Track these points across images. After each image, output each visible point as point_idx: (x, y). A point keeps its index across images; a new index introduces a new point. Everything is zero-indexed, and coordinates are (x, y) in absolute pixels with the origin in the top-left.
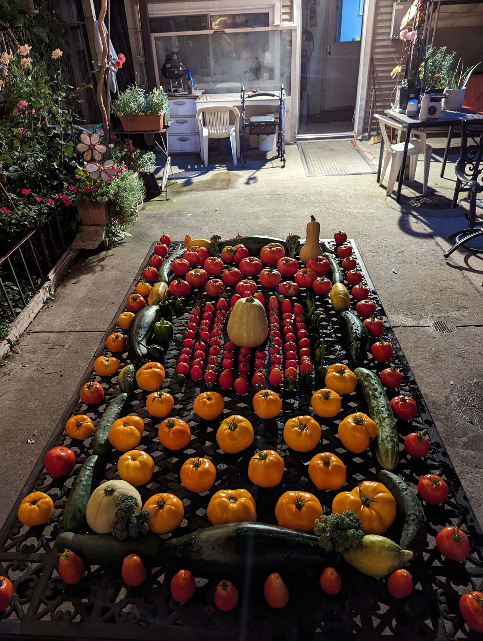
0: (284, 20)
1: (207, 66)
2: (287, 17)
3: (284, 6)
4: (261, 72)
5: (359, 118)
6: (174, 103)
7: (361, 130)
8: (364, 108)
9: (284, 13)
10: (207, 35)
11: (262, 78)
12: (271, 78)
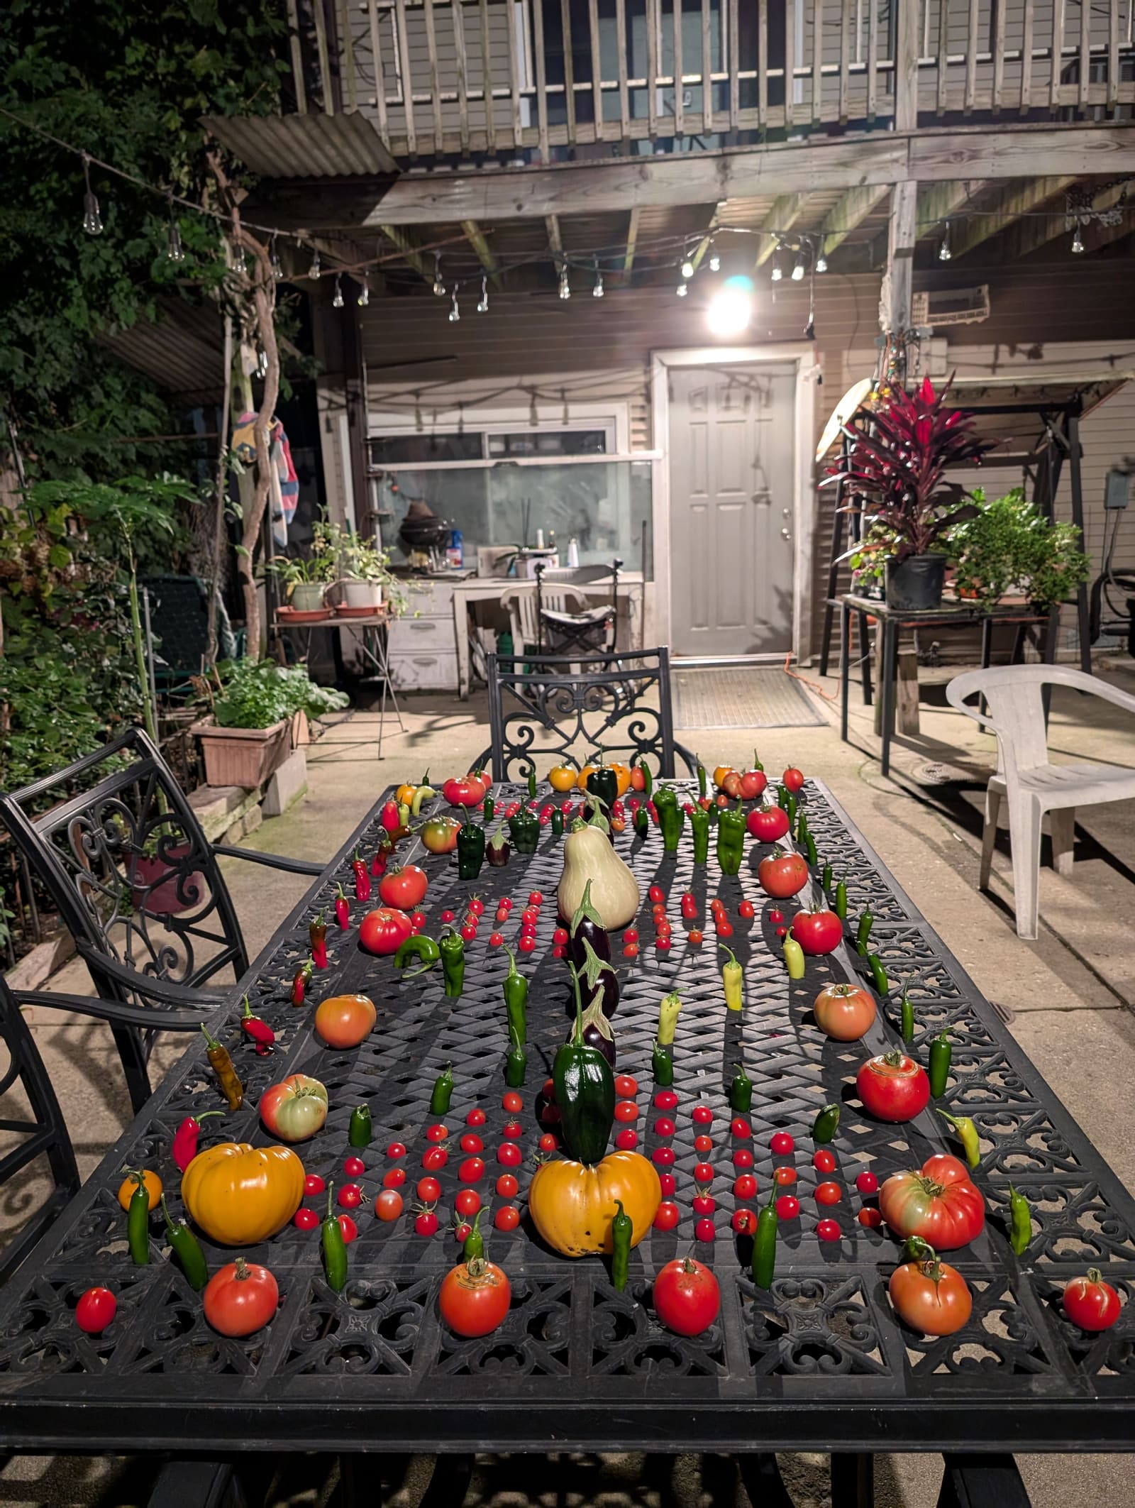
0: (636, 443)
1: (483, 525)
2: (641, 437)
3: (634, 419)
4: (592, 536)
5: (803, 625)
6: (412, 591)
7: (808, 648)
8: (809, 604)
9: (635, 432)
10: (482, 470)
11: (595, 548)
12: (612, 545)
